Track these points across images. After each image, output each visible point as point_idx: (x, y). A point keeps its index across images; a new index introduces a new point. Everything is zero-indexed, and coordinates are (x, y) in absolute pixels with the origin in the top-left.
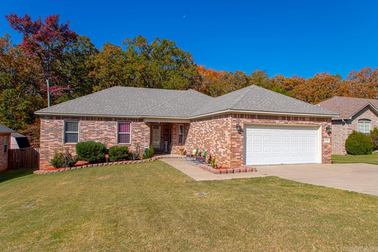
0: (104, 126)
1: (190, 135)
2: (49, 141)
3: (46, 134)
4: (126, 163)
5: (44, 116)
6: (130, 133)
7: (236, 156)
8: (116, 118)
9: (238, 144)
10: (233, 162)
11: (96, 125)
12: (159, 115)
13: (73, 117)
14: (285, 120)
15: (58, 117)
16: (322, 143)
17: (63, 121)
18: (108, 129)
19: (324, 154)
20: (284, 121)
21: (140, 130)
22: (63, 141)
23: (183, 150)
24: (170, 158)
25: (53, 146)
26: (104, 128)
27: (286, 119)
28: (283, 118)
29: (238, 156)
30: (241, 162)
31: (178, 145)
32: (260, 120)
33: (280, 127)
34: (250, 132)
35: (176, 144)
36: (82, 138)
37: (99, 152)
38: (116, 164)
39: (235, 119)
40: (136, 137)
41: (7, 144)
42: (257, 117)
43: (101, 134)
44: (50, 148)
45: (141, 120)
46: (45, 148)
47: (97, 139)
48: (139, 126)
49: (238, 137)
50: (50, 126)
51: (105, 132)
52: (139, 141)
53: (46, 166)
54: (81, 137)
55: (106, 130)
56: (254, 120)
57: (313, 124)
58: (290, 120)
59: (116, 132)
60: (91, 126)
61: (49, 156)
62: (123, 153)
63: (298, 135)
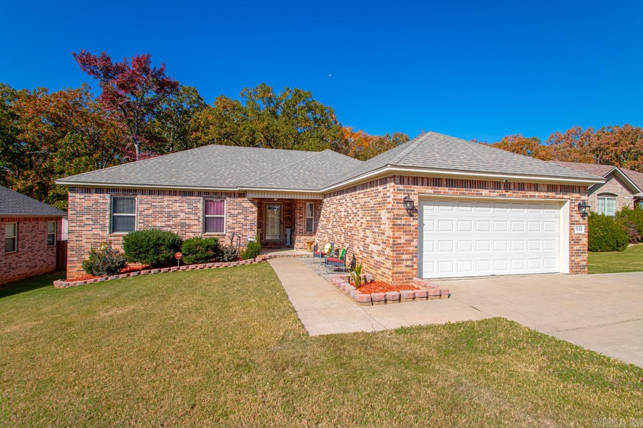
0: (180, 205)
1: (323, 219)
2: (83, 229)
3: (78, 219)
4: (210, 267)
5: (75, 188)
6: (225, 216)
7: (403, 260)
8: (201, 192)
9: (408, 237)
10: (396, 273)
11: (166, 203)
12: (270, 187)
13: (125, 189)
14: (500, 189)
15: (99, 190)
16: (570, 234)
17: (108, 196)
18: (187, 210)
19: (574, 256)
20: (498, 191)
21: (241, 211)
22: (108, 230)
23: (312, 243)
24: (290, 258)
25: (90, 239)
26: (179, 208)
27: (502, 188)
28: (497, 185)
29: (407, 260)
30: (414, 272)
31: (305, 236)
32: (451, 190)
33: (488, 203)
34: (429, 211)
35: (302, 234)
36: (142, 225)
37: (163, 248)
38: (194, 269)
39: (401, 187)
40: (234, 222)
41: (55, 233)
42: (445, 183)
43: (174, 217)
44: (85, 241)
45: (242, 194)
46: (76, 241)
47: (168, 226)
48: (239, 204)
49: (408, 223)
50: (86, 204)
51: (182, 215)
52: (239, 229)
53: (78, 271)
54: (140, 223)
55: (182, 211)
56: (440, 189)
57: (554, 198)
58: (510, 189)
59: (201, 214)
60: (157, 204)
61: (83, 255)
62: (207, 250)
63: (523, 220)
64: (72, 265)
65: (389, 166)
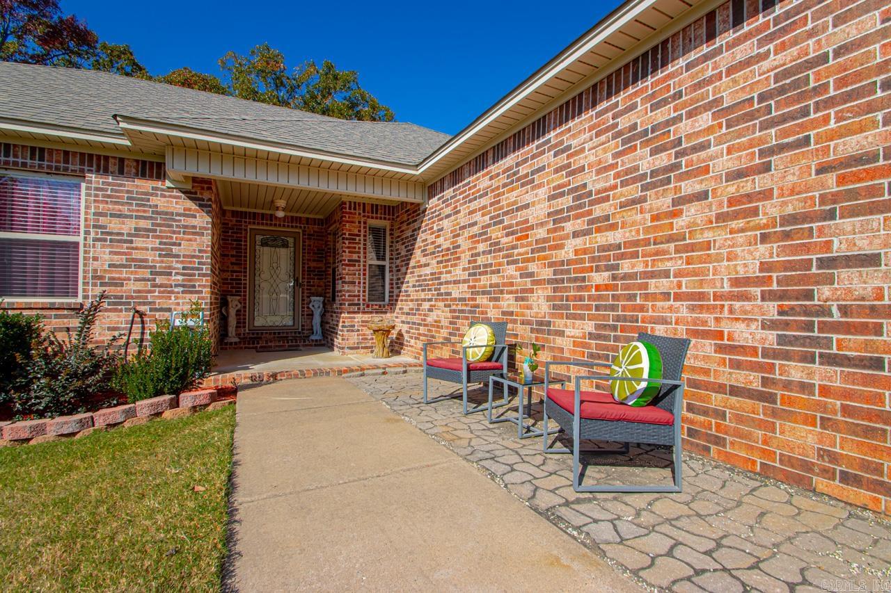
1: (423, 260)
6: (80, 239)
21: (143, 224)
23: (387, 332)
24: (325, 379)
31: (364, 313)
35: (356, 308)
40: (118, 259)
45: (151, 167)
52: (139, 286)
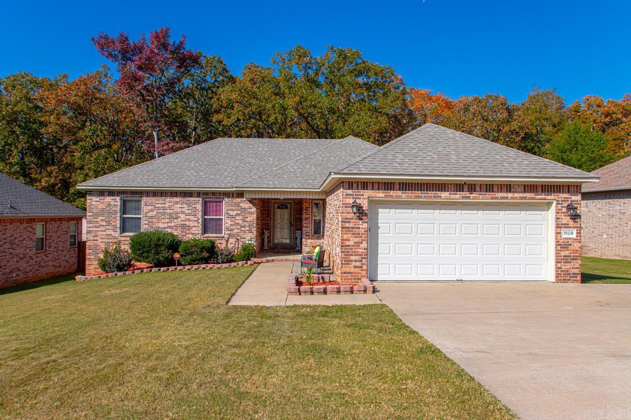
0: (181, 206)
2: (99, 229)
3: (95, 220)
4: (204, 268)
5: (92, 191)
6: (223, 217)
7: (352, 261)
8: (200, 193)
9: (357, 240)
10: (345, 273)
11: (168, 204)
12: (266, 186)
13: (133, 192)
14: (463, 191)
15: (111, 193)
16: (556, 239)
17: (118, 198)
18: (187, 211)
19: (561, 262)
20: (461, 193)
21: (239, 212)
22: (119, 230)
25: (104, 239)
26: (180, 210)
27: (466, 189)
28: (459, 187)
29: (356, 261)
30: (364, 273)
31: (311, 239)
32: (405, 193)
33: (455, 205)
34: (385, 216)
35: (308, 236)
36: (147, 226)
37: (163, 248)
38: (189, 269)
39: (350, 192)
40: (232, 223)
41: (76, 234)
42: (398, 187)
43: (175, 219)
44: (100, 240)
45: (240, 194)
46: (93, 240)
47: (170, 227)
48: (238, 205)
49: (357, 226)
50: (101, 206)
51: (183, 216)
52: (238, 231)
53: (94, 268)
54: (145, 224)
55: (183, 212)
56: (392, 193)
57: (533, 199)
58: (475, 191)
59: (200, 215)
60: (160, 205)
61: (99, 253)
62: (202, 252)
63: (499, 222)
64: (90, 263)
65: (332, 173)
